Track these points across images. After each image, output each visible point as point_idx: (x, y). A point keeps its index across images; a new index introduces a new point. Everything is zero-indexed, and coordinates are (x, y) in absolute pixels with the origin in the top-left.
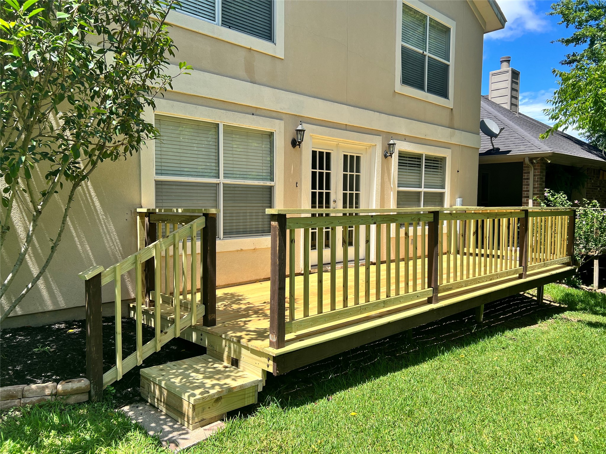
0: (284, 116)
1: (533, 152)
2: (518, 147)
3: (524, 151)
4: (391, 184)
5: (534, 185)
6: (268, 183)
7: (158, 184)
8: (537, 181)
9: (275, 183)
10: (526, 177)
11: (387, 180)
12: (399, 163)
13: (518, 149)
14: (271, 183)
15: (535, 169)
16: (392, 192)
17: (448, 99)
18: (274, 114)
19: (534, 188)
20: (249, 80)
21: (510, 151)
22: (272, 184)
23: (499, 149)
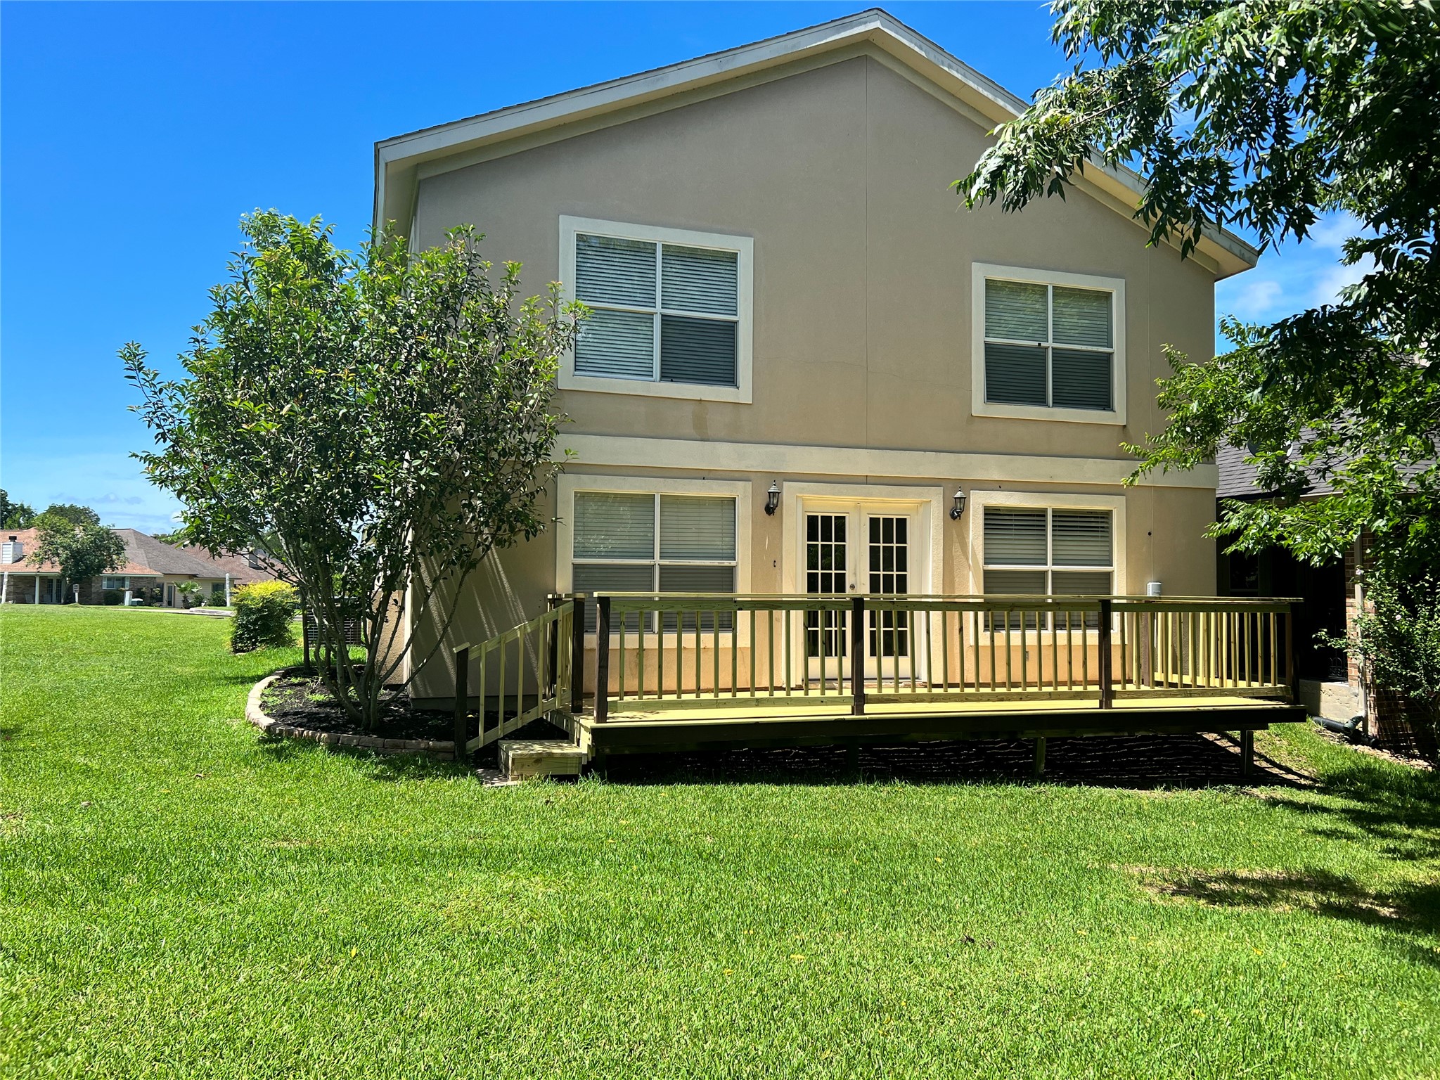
0: (752, 476)
4: (967, 559)
6: (727, 563)
7: (576, 566)
9: (738, 563)
11: (960, 553)
12: (985, 524)
14: (730, 563)
16: (971, 572)
17: (1112, 410)
18: (737, 475)
20: (699, 437)
22: (733, 563)
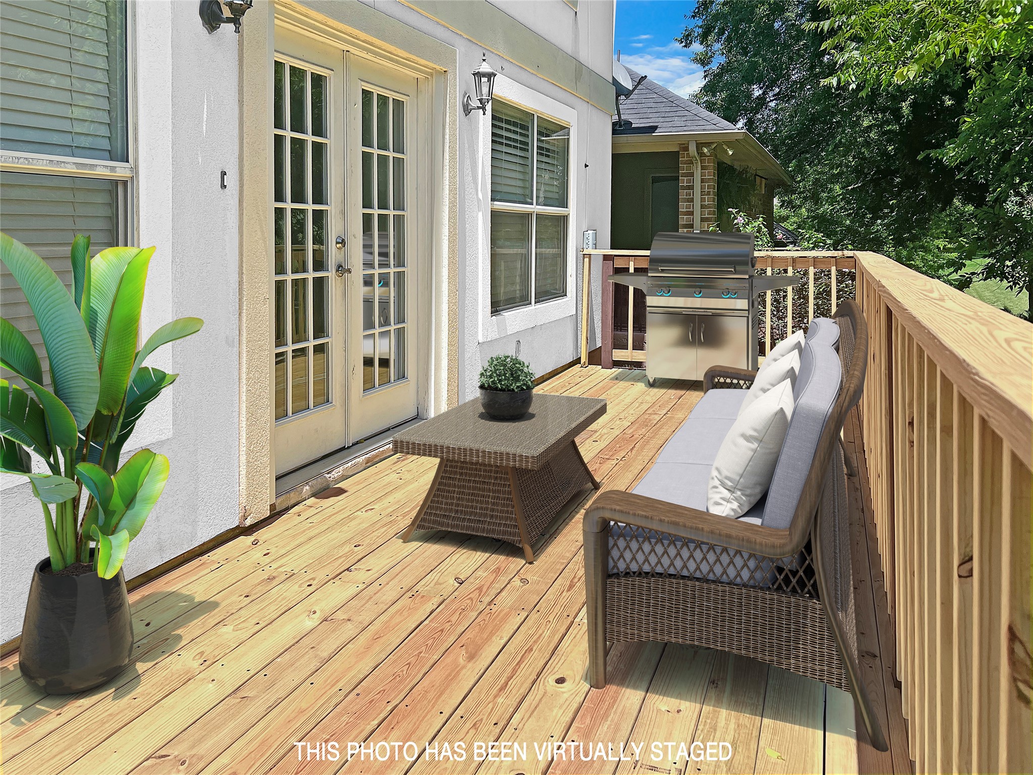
1: (704, 130)
2: (668, 119)
3: (685, 128)
4: (477, 190)
5: (702, 200)
6: (102, 169)
8: (709, 193)
9: (135, 169)
10: (685, 184)
11: (470, 179)
13: (670, 124)
14: (113, 169)
15: (703, 168)
16: (480, 214)
19: (702, 207)
21: (655, 128)
22: (121, 171)
23: (631, 123)
